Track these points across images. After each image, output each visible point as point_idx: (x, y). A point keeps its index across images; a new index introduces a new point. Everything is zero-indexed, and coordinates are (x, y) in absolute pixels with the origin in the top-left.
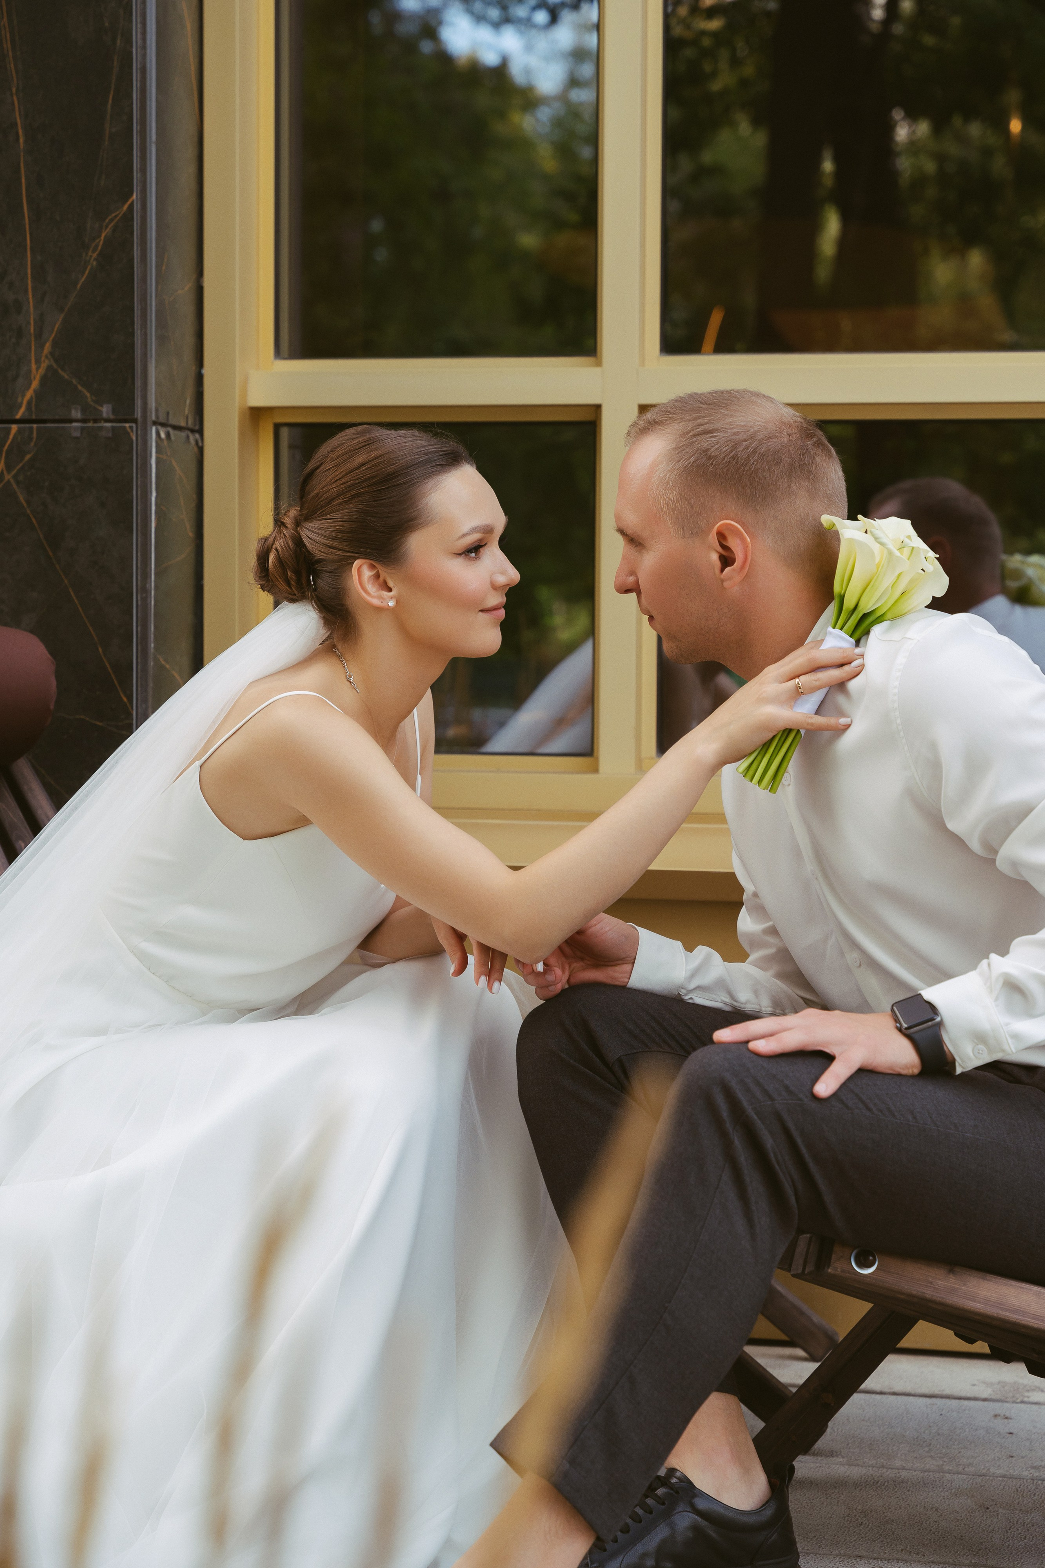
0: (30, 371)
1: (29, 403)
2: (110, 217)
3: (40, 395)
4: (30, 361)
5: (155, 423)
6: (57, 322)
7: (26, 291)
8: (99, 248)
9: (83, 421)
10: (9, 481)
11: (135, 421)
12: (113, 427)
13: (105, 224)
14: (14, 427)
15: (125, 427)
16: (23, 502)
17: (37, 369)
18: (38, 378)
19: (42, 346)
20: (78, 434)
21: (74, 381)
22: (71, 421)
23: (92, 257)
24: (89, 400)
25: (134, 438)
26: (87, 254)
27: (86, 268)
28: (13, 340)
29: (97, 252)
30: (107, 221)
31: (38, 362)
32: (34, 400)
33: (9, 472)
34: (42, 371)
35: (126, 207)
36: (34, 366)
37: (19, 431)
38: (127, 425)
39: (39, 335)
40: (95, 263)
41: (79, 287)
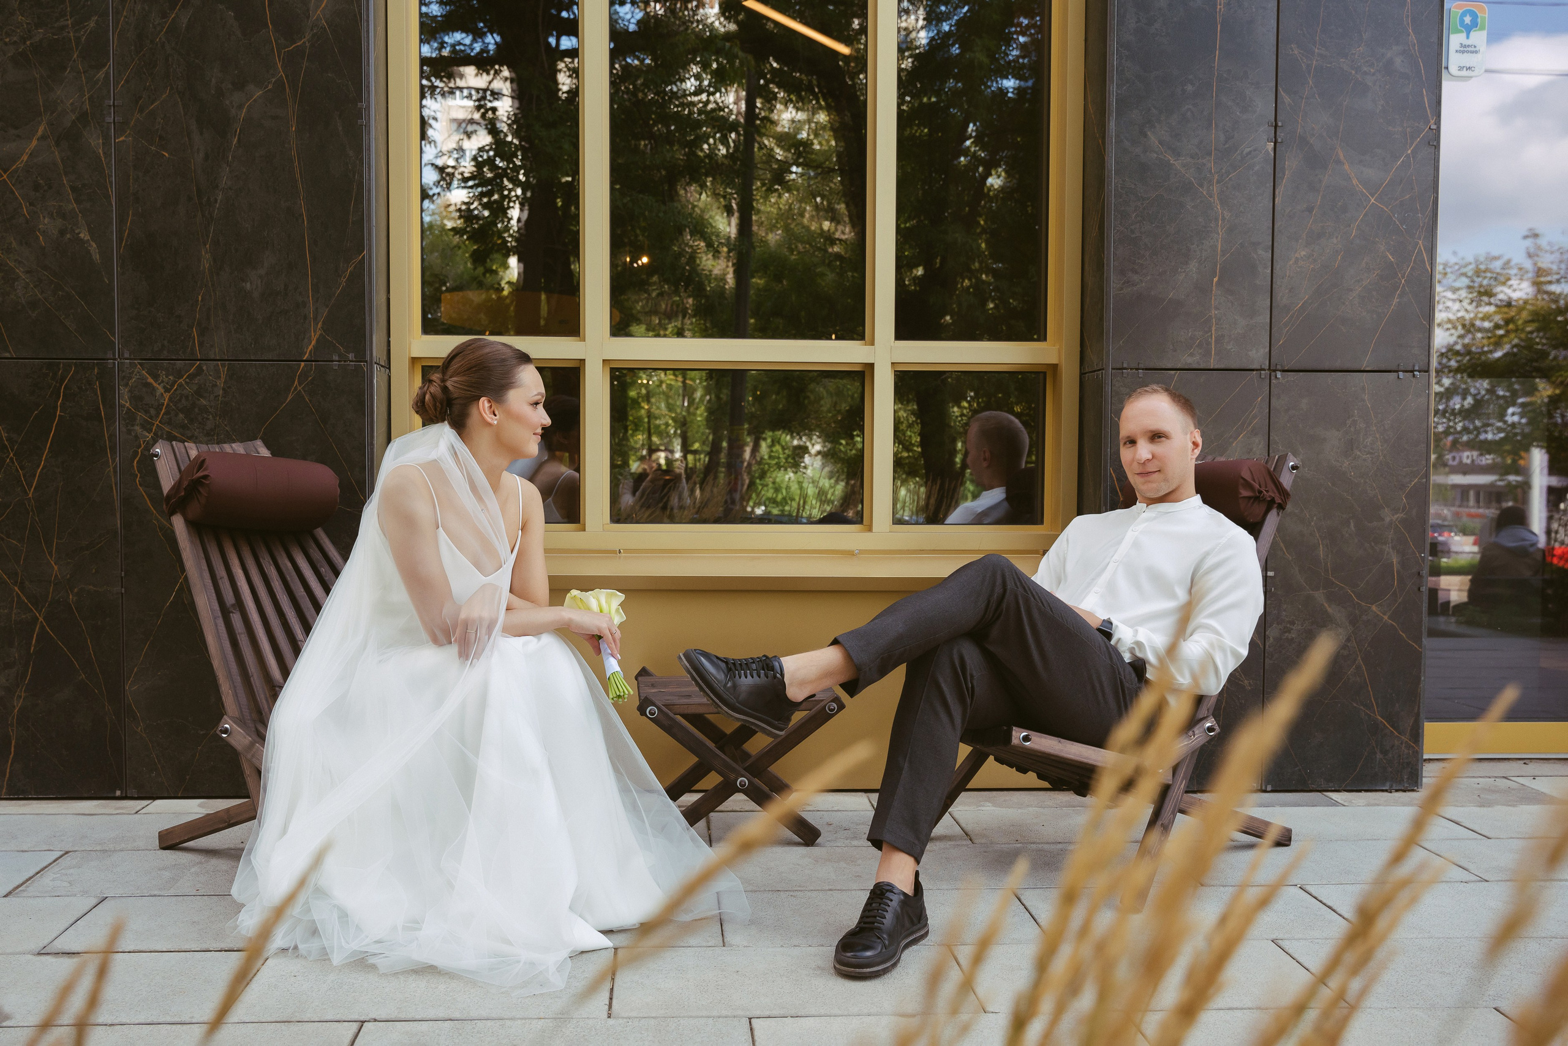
0: (310, 336)
1: (310, 352)
3: (316, 348)
4: (311, 331)
5: (376, 363)
6: (325, 312)
7: (309, 297)
8: (347, 277)
9: (339, 361)
10: (300, 390)
11: (366, 362)
12: (354, 364)
13: (350, 265)
14: (303, 364)
15: (361, 365)
16: (308, 400)
17: (315, 336)
18: (315, 339)
19: (317, 324)
20: (336, 368)
21: (334, 341)
22: (333, 361)
23: (343, 281)
24: (342, 351)
25: (364, 373)
26: (340, 280)
27: (340, 286)
28: (302, 321)
29: (346, 279)
30: (351, 263)
31: (315, 332)
32: (313, 350)
33: (300, 386)
34: (317, 336)
35: (360, 257)
36: (313, 334)
37: (305, 365)
38: (362, 363)
39: (315, 319)
40: (344, 284)
41: (336, 295)
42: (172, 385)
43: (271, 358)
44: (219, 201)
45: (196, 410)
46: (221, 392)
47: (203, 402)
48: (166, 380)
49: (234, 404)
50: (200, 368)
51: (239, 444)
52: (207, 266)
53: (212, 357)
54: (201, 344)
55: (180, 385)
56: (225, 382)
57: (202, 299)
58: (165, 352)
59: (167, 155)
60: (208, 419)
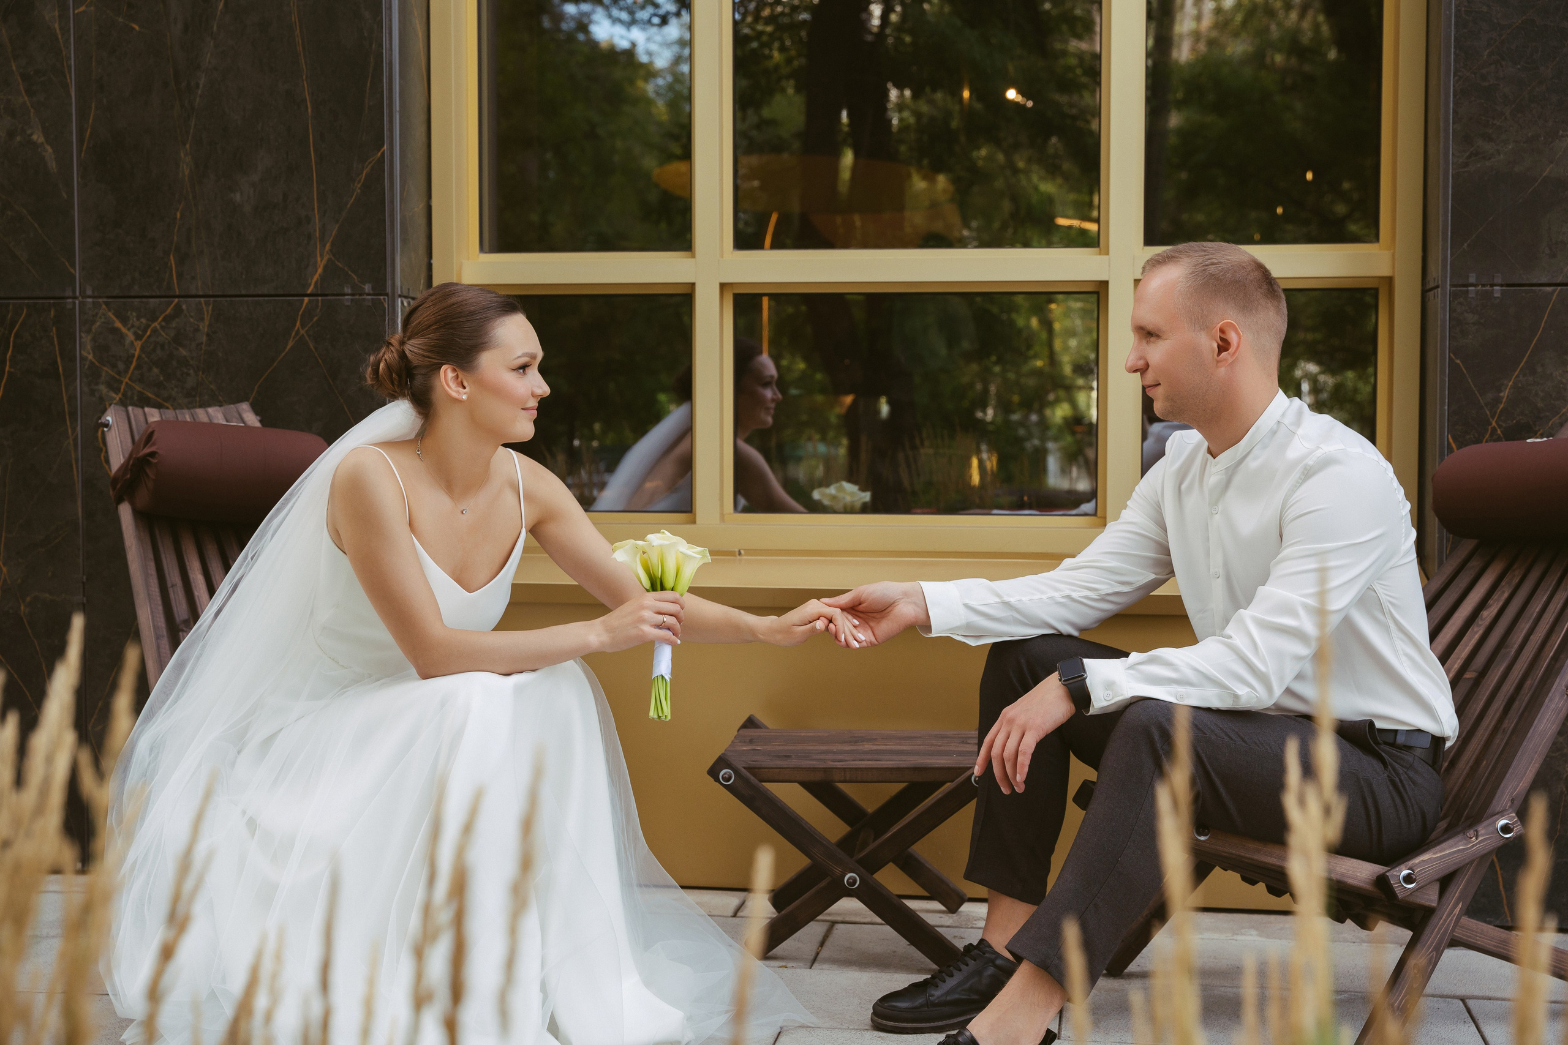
0: (316, 262)
1: (316, 283)
2: (369, 161)
3: (323, 278)
4: (316, 255)
5: (400, 296)
6: (334, 230)
7: (314, 209)
8: (362, 181)
9: (352, 295)
10: (303, 335)
11: (387, 295)
12: (372, 299)
13: (366, 165)
14: (306, 299)
15: (380, 299)
16: (312, 348)
17: (321, 261)
18: (322, 266)
19: (324, 246)
20: (349, 304)
21: (346, 269)
22: (344, 295)
23: (357, 187)
24: (356, 281)
25: (386, 306)
26: (354, 185)
27: (353, 194)
28: (305, 242)
29: (361, 184)
30: (367, 163)
31: (322, 256)
32: (319, 282)
33: (303, 328)
34: (324, 262)
35: (379, 154)
36: (319, 259)
37: (310, 301)
38: (382, 297)
39: (322, 238)
40: (359, 191)
41: (349, 206)
42: (145, 331)
43: (266, 292)
44: (201, 86)
45: (174, 363)
46: (204, 339)
47: (183, 352)
48: (137, 323)
49: (220, 355)
50: (178, 307)
51: (218, 408)
52: (187, 172)
53: (194, 292)
54: (180, 276)
55: (155, 331)
56: (210, 326)
57: (181, 216)
58: (136, 287)
59: (137, 28)
60: (188, 374)
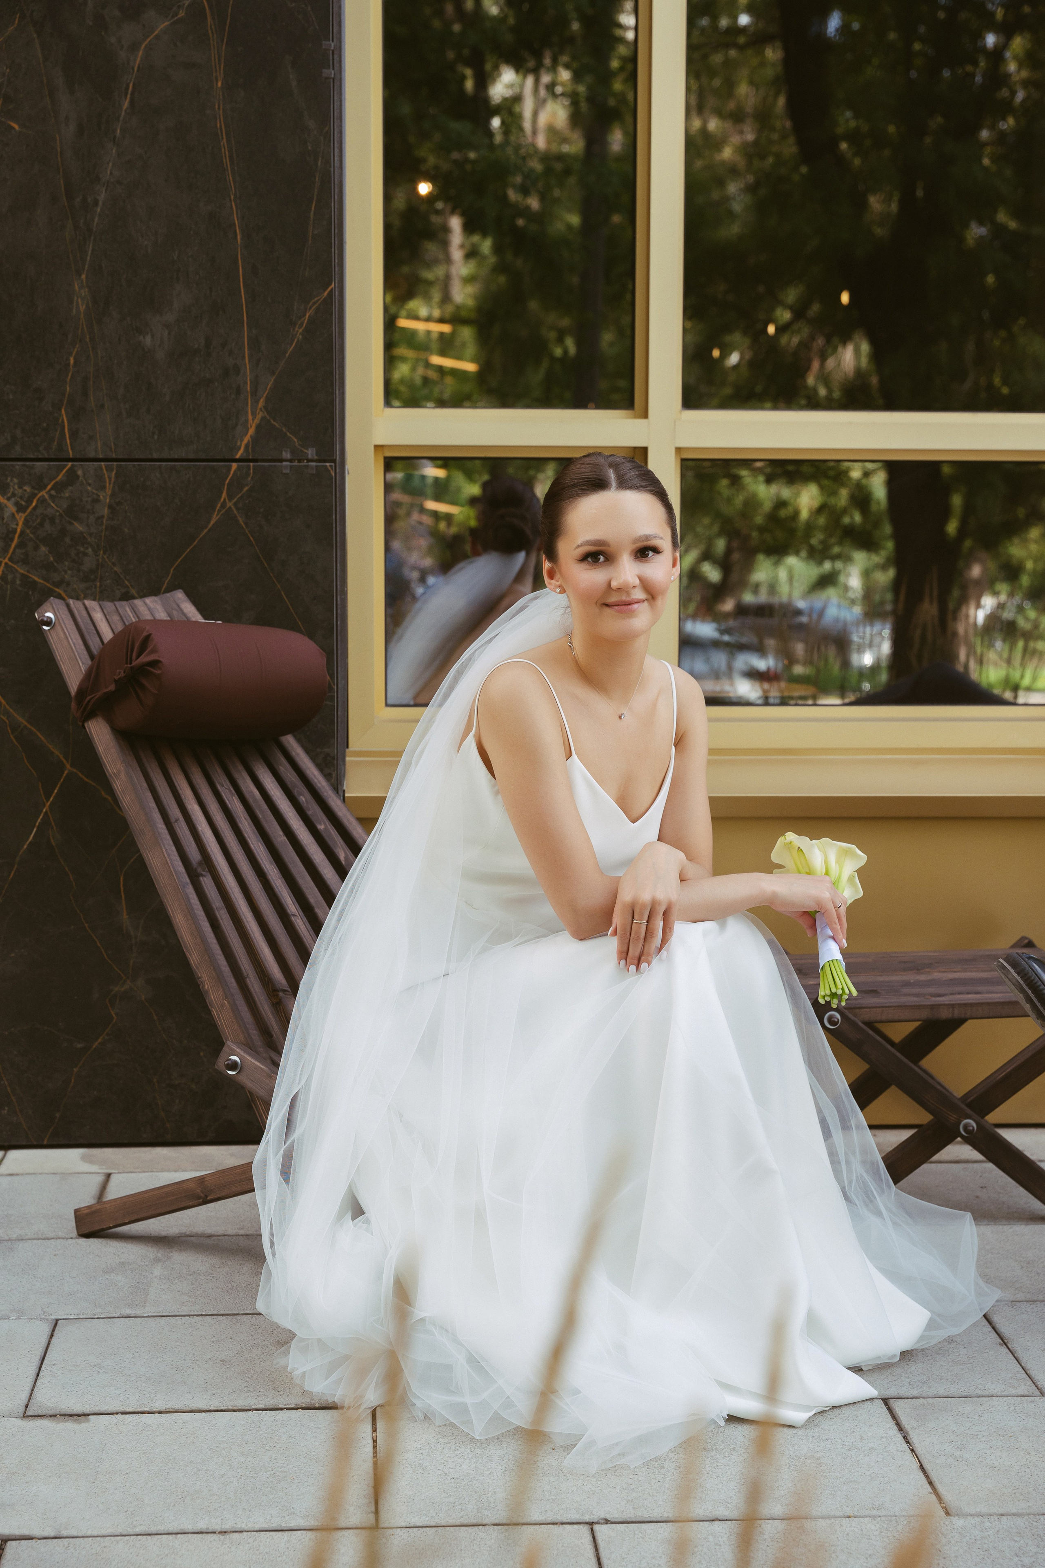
0: (247, 421)
1: (247, 446)
2: (313, 301)
3: (255, 440)
4: (247, 412)
6: (271, 381)
7: (244, 358)
8: (304, 325)
9: (291, 461)
10: (230, 507)
11: (335, 461)
12: (316, 466)
13: (309, 306)
14: (234, 465)
15: (326, 465)
16: (242, 524)
17: (253, 420)
18: (254, 427)
19: (257, 402)
20: (288, 471)
21: (284, 430)
22: (281, 461)
23: (299, 332)
24: (297, 444)
25: (333, 474)
26: (294, 330)
27: (294, 341)
28: (233, 396)
29: (303, 328)
30: (311, 303)
31: (254, 414)
32: (251, 443)
33: (230, 500)
34: (257, 421)
35: (326, 293)
36: (250, 417)
37: (239, 468)
38: (328, 464)
39: (254, 392)
40: (301, 337)
41: (287, 355)
42: (29, 501)
43: (184, 456)
44: (100, 203)
45: (68, 540)
46: (106, 511)
47: (79, 527)
48: (19, 492)
49: (126, 530)
50: (72, 473)
52: (82, 308)
53: (92, 455)
54: (74, 434)
55: (42, 501)
56: (113, 495)
57: (75, 362)
58: (18, 448)
59: (16, 127)
60: (85, 554)
